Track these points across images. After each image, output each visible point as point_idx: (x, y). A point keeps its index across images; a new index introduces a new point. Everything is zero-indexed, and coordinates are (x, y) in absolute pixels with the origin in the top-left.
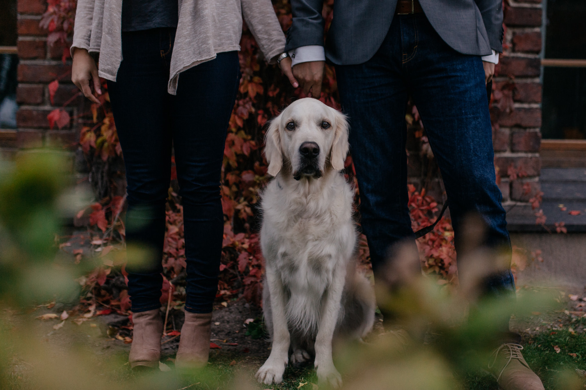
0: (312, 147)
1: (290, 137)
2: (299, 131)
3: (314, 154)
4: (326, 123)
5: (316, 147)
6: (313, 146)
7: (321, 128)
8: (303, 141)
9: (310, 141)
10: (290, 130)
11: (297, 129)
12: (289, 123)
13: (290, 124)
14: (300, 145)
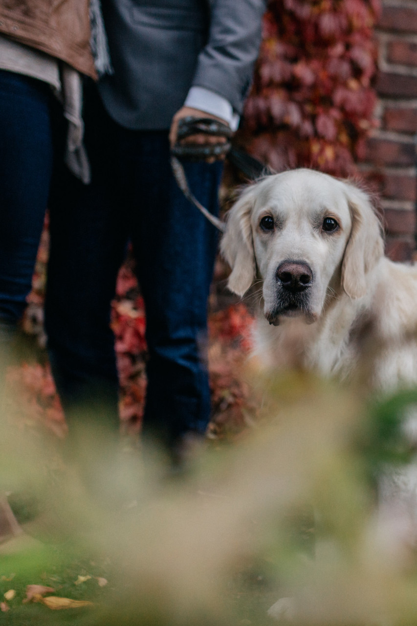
0: (298, 272)
1: (265, 244)
2: (280, 236)
3: (302, 284)
4: (333, 223)
5: (306, 272)
6: (302, 270)
7: (322, 232)
8: (283, 259)
9: (296, 258)
10: (265, 232)
11: (277, 233)
12: (265, 218)
13: (266, 220)
14: (277, 266)
